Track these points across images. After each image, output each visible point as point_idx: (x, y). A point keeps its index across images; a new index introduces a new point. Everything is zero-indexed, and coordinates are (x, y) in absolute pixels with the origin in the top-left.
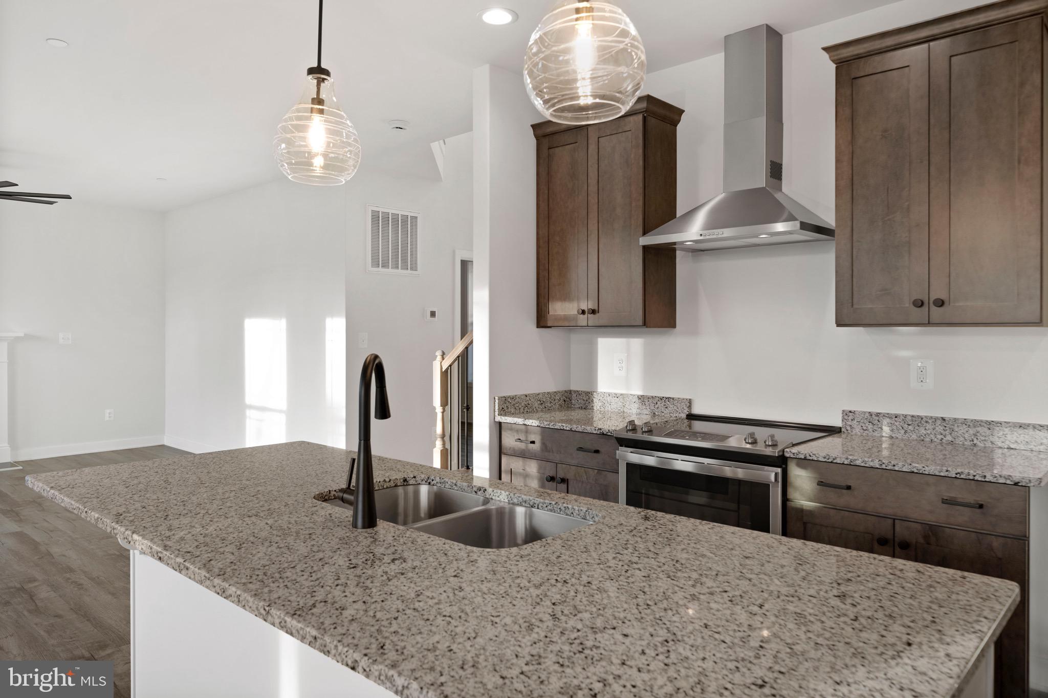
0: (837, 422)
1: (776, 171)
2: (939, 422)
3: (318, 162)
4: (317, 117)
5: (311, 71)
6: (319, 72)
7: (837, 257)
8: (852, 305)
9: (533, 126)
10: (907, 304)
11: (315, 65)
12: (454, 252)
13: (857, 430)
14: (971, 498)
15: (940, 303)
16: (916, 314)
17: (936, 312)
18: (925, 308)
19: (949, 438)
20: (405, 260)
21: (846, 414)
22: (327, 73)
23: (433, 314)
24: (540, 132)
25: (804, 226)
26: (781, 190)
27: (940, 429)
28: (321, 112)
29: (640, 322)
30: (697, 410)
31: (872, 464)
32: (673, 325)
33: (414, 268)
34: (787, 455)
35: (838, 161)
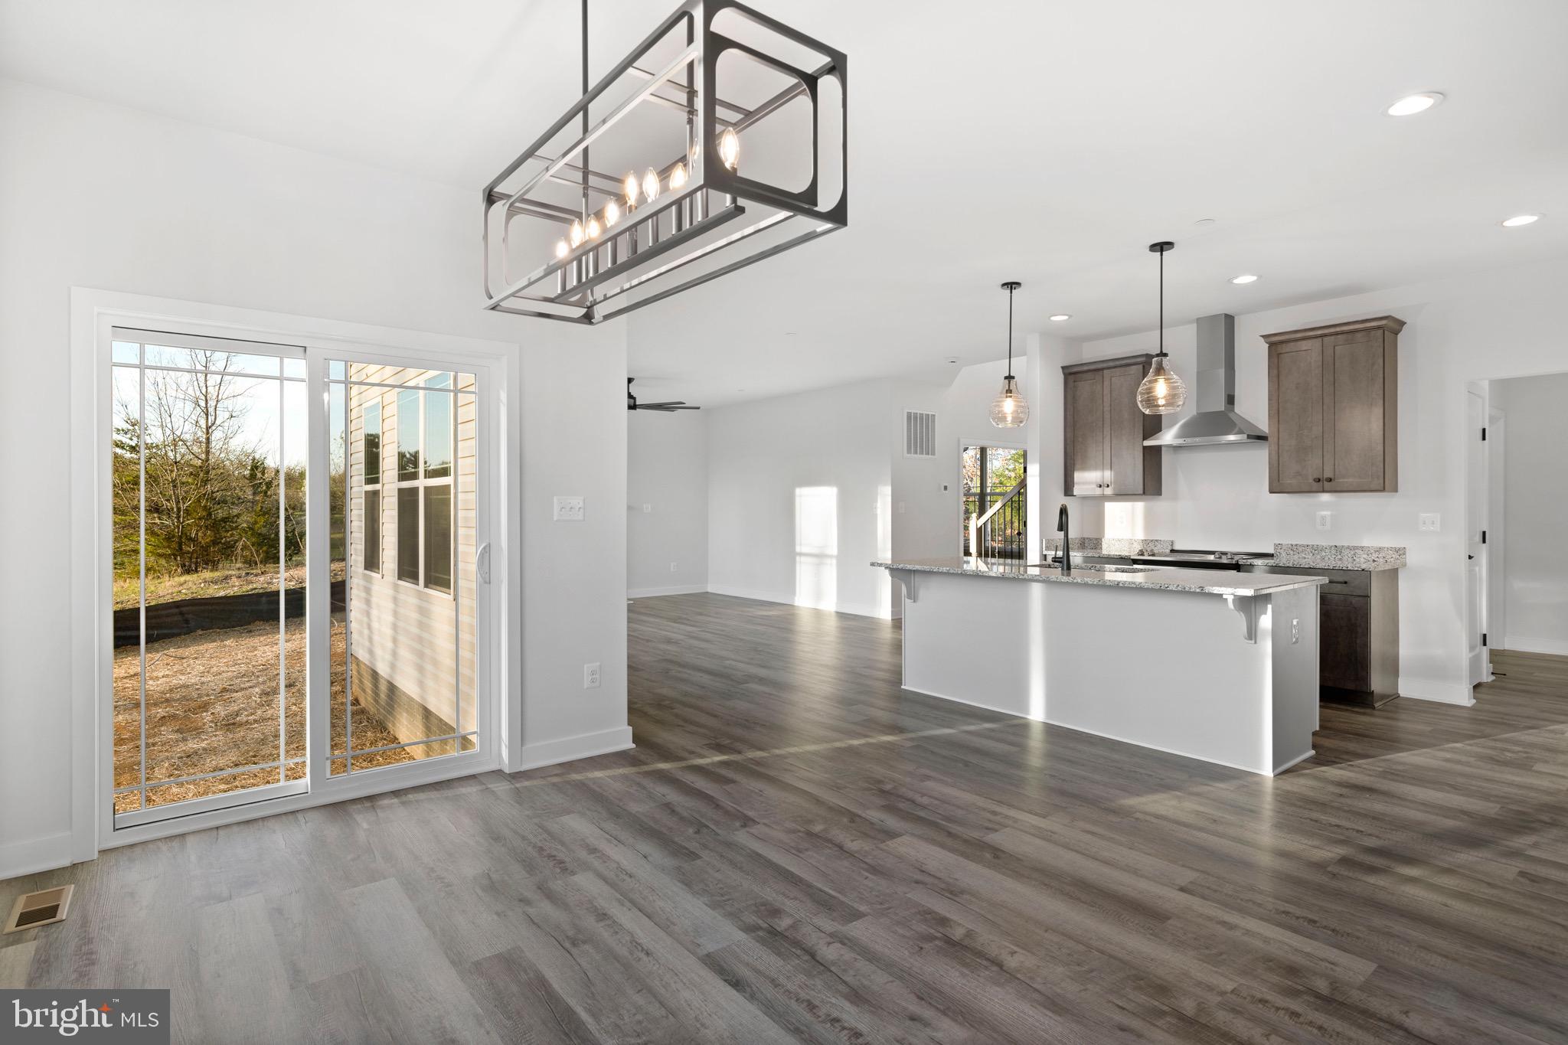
0: (1271, 551)
1: (1231, 400)
2: (1333, 548)
3: (1009, 419)
4: (1009, 399)
5: (1006, 378)
6: (1009, 378)
7: (1269, 454)
8: (1279, 481)
9: (1063, 368)
10: (1311, 481)
11: (1007, 375)
12: (959, 441)
13: (1284, 554)
14: (1341, 579)
15: (1330, 480)
16: (1316, 486)
17: (1327, 485)
18: (1321, 483)
19: (1339, 557)
20: (922, 447)
21: (1276, 546)
22: (1013, 378)
23: (946, 488)
24: (1067, 371)
25: (1249, 437)
26: (1233, 411)
27: (1333, 552)
28: (1011, 396)
29: (1142, 492)
30: (1177, 548)
31: (1288, 565)
32: (1161, 495)
33: (933, 454)
34: (1240, 563)
35: (1270, 400)
